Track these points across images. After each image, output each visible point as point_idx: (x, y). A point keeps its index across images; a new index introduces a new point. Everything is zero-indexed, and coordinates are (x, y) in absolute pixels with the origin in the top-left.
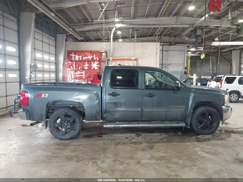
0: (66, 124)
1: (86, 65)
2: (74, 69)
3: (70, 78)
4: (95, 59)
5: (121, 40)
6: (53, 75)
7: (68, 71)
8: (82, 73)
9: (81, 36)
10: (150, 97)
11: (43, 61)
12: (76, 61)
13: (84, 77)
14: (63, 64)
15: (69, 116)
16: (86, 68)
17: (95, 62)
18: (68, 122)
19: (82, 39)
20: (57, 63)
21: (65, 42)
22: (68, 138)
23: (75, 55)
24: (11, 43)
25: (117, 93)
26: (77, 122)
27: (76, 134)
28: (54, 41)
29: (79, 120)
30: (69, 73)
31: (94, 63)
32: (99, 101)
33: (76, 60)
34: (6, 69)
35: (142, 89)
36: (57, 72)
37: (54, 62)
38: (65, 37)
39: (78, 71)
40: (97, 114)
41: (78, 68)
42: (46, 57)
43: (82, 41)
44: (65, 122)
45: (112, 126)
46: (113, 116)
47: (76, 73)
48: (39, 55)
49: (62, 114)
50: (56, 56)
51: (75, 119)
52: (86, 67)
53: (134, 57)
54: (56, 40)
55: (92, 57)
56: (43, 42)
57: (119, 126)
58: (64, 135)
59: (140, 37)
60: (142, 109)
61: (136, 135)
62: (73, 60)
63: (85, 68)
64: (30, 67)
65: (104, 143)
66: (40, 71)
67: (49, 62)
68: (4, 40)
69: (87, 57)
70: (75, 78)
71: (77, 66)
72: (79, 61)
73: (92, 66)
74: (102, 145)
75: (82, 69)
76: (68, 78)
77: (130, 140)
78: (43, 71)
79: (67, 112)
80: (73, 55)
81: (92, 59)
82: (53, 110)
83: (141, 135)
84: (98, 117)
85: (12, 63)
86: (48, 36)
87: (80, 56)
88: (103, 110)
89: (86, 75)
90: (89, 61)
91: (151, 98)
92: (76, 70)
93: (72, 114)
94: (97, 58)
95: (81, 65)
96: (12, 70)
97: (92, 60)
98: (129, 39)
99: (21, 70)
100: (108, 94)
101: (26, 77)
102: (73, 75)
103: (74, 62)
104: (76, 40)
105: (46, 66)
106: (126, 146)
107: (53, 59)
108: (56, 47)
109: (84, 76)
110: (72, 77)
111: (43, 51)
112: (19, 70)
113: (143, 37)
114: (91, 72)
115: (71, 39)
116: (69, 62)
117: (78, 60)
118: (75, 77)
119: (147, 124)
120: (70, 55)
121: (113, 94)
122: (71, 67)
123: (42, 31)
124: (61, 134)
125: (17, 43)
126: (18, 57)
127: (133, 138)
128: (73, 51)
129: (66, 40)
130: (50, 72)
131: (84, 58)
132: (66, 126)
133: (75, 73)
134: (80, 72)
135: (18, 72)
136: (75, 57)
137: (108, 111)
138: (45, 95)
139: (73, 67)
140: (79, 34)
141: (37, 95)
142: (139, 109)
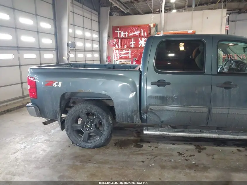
0: (88, 126)
1: (133, 43)
2: (120, 47)
3: (116, 58)
4: (143, 35)
5: (174, 11)
6: (97, 55)
7: (113, 50)
8: (128, 52)
9: (127, 8)
10: (226, 88)
11: (84, 39)
12: (122, 39)
13: (130, 57)
14: (107, 42)
15: (93, 115)
16: (133, 46)
17: (143, 38)
18: (92, 123)
19: (128, 11)
20: (100, 42)
21: (109, 16)
22: (92, 146)
23: (120, 31)
24: (45, 18)
25: (167, 81)
26: (104, 123)
27: (102, 141)
28: (97, 16)
29: (107, 121)
30: (114, 52)
31: (141, 40)
32: (136, 94)
33: (121, 36)
34: (40, 48)
35: (212, 75)
36: (101, 51)
37: (98, 40)
38: (110, 10)
39: (124, 50)
40: (134, 114)
41: (124, 46)
42: (88, 34)
43: (128, 14)
44: (87, 122)
45: (158, 133)
46: (159, 117)
47: (122, 52)
48: (79, 32)
49: (82, 112)
50: (100, 33)
51: (101, 120)
52: (132, 44)
53: (191, 30)
54: (99, 14)
55: (139, 32)
56: (83, 16)
57: (168, 133)
58: (86, 142)
59: (199, 5)
60: (210, 110)
61: (196, 148)
62: (119, 37)
63: (131, 46)
64: (67, 46)
65: (143, 162)
66: (80, 51)
67: (92, 40)
68: (37, 15)
69: (134, 33)
70: (121, 58)
71: (123, 44)
72: (125, 38)
73: (139, 43)
74: (140, 166)
75: (127, 47)
76: (113, 58)
77: (187, 160)
78: (85, 51)
79: (90, 109)
80: (118, 32)
81: (140, 34)
82: (74, 103)
83: (205, 149)
84: (135, 117)
85: (48, 41)
86: (90, 10)
87: (126, 32)
88: (142, 108)
89: (132, 55)
90: (136, 38)
91: (227, 90)
92: (121, 49)
93: (96, 111)
94: (146, 33)
95: (126, 42)
96: (47, 50)
97: (139, 36)
98: (185, 10)
99: (57, 50)
100: (151, 82)
101: (64, 58)
102: (118, 55)
103: (120, 40)
104: (123, 14)
105: (88, 45)
106: (180, 173)
107: (96, 36)
108: (99, 22)
109: (130, 55)
110: (117, 57)
111: (84, 28)
112: (56, 49)
113: (203, 5)
114: (137, 50)
115: (118, 14)
116: (115, 40)
117: (123, 37)
118: (121, 56)
119: (216, 133)
120: (116, 31)
121: (159, 84)
122: (116, 45)
123: (83, 4)
124: (82, 139)
125: (53, 19)
126: (55, 35)
127: (191, 156)
128: (118, 27)
129: (111, 15)
130: (93, 51)
131: (131, 34)
132: (90, 128)
133: (120, 52)
134: (125, 51)
135: (54, 52)
136: (120, 33)
137: (151, 109)
138: (58, 84)
139: (118, 46)
140: (124, 6)
141: (47, 83)
142: (205, 109)
